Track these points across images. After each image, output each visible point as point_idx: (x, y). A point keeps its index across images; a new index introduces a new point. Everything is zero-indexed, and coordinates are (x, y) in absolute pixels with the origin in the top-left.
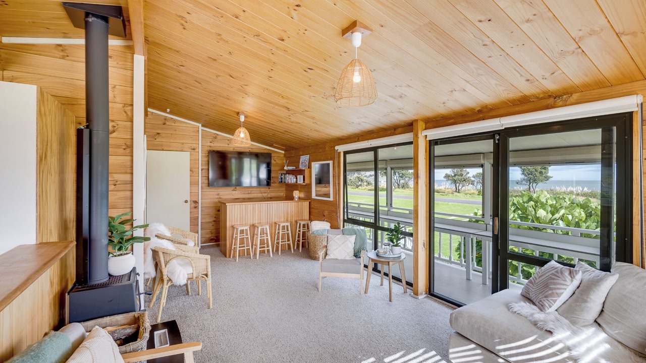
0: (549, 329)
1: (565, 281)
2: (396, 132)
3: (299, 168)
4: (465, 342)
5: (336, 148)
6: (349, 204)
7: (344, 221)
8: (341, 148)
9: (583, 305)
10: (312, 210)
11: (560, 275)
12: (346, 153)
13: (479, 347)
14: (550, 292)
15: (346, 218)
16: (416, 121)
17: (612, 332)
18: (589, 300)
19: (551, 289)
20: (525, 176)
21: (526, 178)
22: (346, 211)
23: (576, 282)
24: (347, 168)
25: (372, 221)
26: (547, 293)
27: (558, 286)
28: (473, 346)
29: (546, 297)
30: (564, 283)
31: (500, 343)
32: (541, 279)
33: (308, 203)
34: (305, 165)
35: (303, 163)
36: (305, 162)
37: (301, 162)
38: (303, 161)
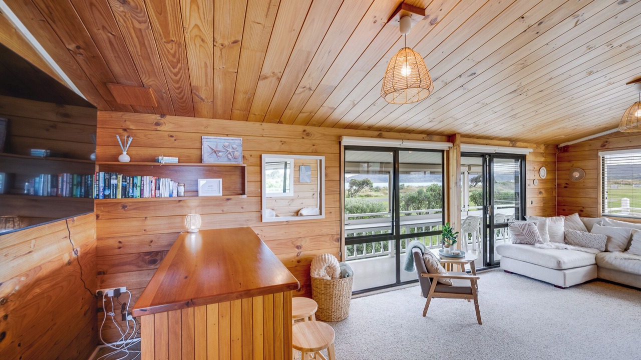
3: (202, 159)
34: (230, 157)
35: (220, 151)
36: (230, 150)
37: (209, 150)
38: (217, 147)
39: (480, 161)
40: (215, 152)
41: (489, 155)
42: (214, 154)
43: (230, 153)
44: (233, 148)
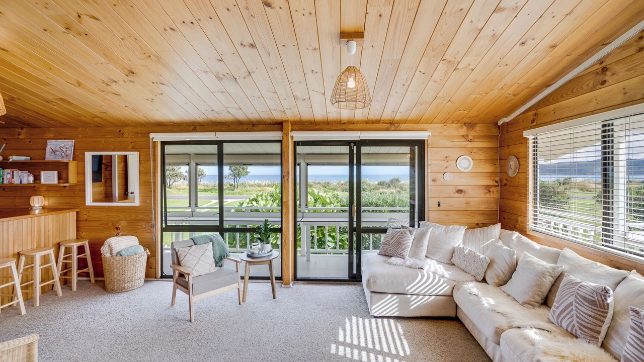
0: (420, 267)
1: (409, 237)
2: (255, 128)
3: (44, 158)
4: (385, 295)
5: (152, 135)
6: (168, 210)
7: (163, 230)
8: (158, 137)
9: (421, 248)
10: (82, 224)
11: (405, 235)
12: (164, 144)
13: (393, 295)
14: (404, 246)
15: (164, 226)
16: (287, 121)
17: (436, 258)
18: (423, 245)
19: (403, 245)
20: (232, 171)
21: (232, 173)
22: (164, 219)
23: (413, 237)
24: (166, 161)
25: (218, 224)
26: (402, 248)
27: (407, 242)
28: (390, 296)
29: (403, 250)
30: (409, 239)
31: (407, 286)
32: (393, 240)
33: (75, 213)
34: (64, 155)
35: (57, 151)
36: (64, 150)
37: (51, 150)
38: (56, 148)
39: (345, 149)
40: (54, 152)
41: (355, 142)
42: (53, 153)
43: (64, 152)
44: (66, 148)
